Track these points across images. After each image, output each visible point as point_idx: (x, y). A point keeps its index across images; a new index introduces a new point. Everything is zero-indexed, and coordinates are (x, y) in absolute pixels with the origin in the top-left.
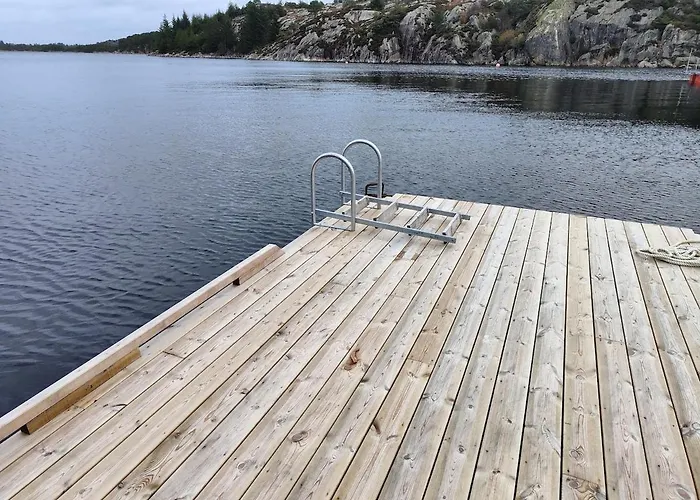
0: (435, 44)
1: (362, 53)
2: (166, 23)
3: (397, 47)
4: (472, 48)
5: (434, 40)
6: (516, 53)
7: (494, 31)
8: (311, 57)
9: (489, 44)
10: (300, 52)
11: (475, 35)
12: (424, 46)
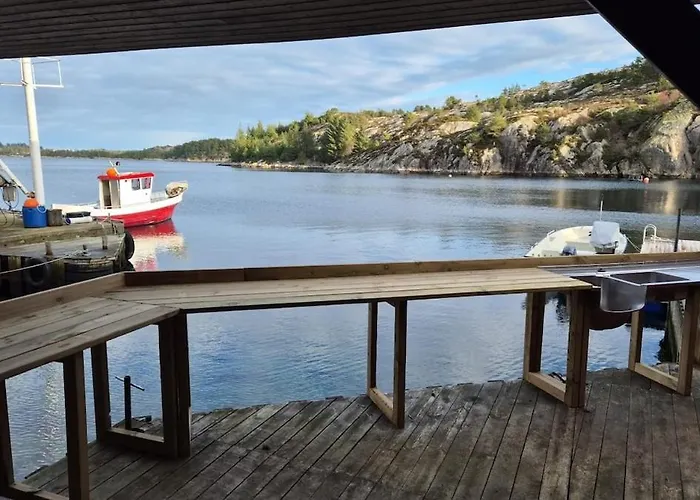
0: (540, 154)
1: (461, 163)
2: (241, 132)
3: (499, 157)
4: (581, 158)
5: (538, 151)
6: (631, 163)
7: (604, 142)
8: (406, 166)
9: (600, 154)
10: (394, 162)
11: (584, 145)
12: (528, 156)
